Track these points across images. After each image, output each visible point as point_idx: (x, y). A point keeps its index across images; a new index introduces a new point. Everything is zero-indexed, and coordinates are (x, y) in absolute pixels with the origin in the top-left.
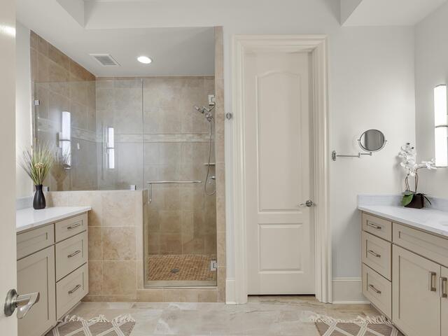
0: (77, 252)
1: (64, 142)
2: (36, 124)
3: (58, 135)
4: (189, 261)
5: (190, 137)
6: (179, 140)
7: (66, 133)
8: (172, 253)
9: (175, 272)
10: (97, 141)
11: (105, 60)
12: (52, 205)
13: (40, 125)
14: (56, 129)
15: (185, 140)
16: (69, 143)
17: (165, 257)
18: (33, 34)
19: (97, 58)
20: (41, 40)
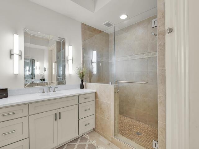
0: (89, 109)
1: (94, 63)
2: (83, 57)
3: (92, 60)
4: (150, 131)
5: (153, 54)
6: (146, 57)
7: (95, 59)
8: (142, 122)
9: (138, 134)
10: (110, 62)
11: (108, 25)
12: (86, 88)
13: (85, 57)
14: (91, 58)
15: (150, 56)
16: (95, 63)
17: (137, 122)
18: (82, 24)
19: (105, 25)
20: (85, 25)
